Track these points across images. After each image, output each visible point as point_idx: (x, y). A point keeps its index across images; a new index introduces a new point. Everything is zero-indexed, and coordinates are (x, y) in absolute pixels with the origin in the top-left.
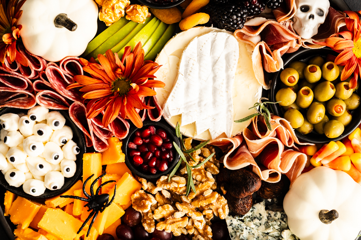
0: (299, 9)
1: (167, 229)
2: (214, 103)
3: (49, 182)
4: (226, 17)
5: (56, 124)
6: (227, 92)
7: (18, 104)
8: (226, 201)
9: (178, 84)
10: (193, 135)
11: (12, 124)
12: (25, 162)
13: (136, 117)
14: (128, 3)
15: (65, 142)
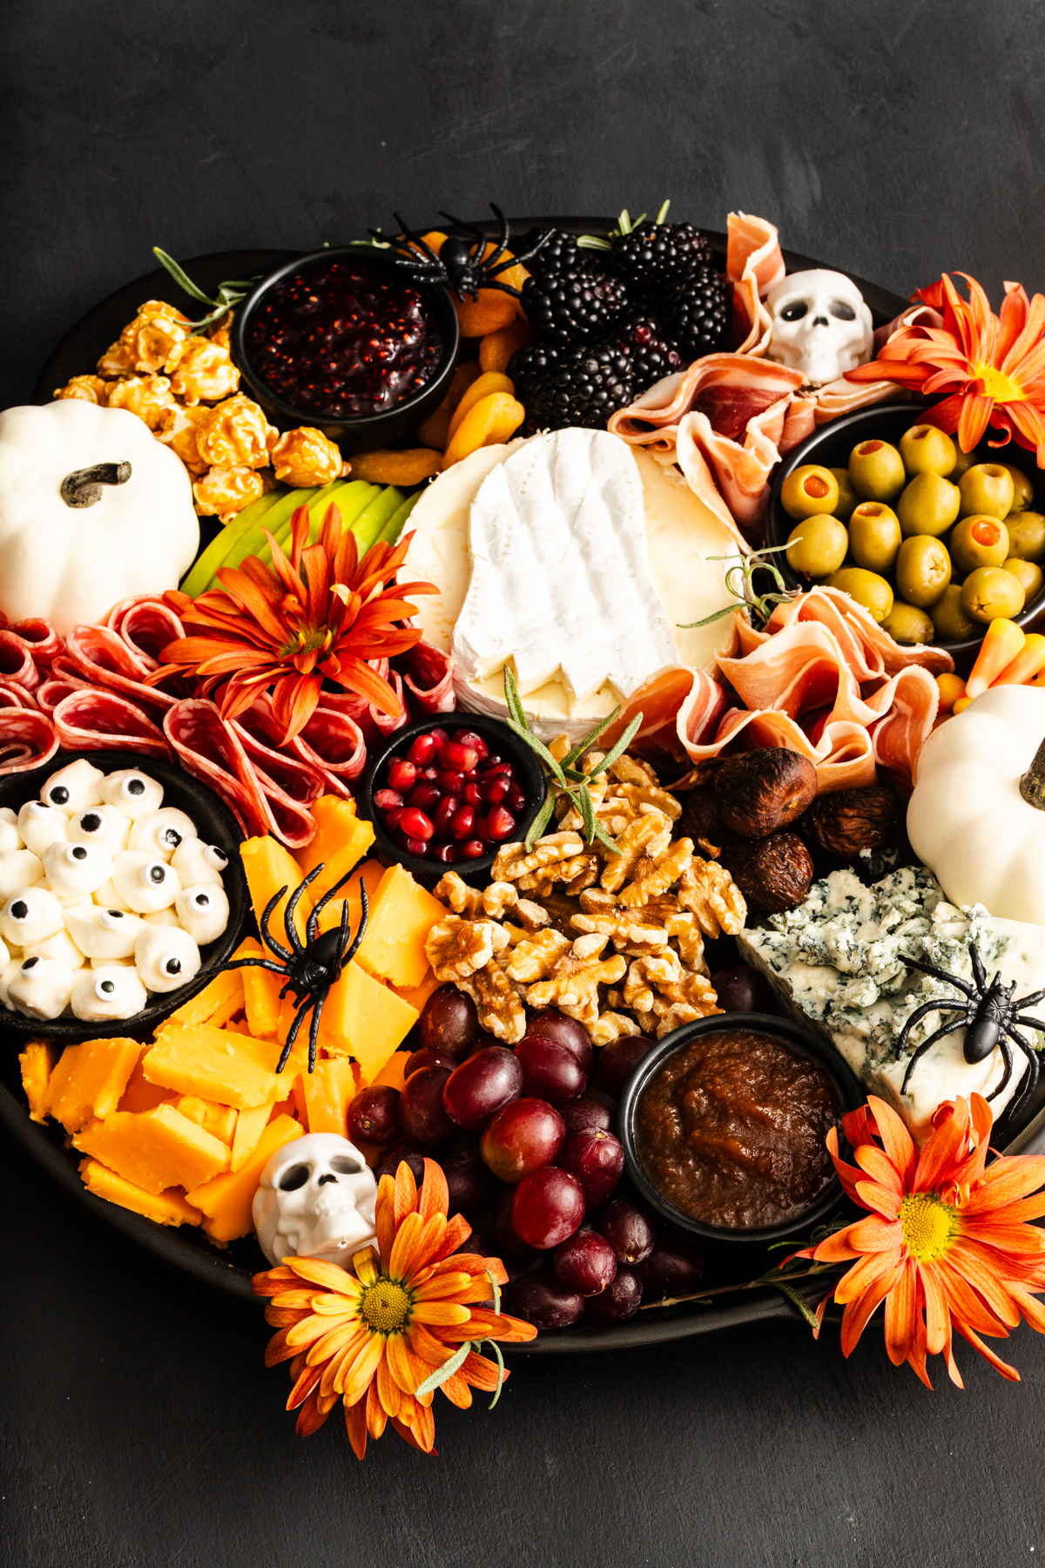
0: (779, 320)
1: (562, 991)
2: (605, 609)
3: (152, 953)
4: (569, 377)
5: (135, 788)
6: (634, 576)
8: (727, 875)
9: (478, 579)
10: (567, 712)
12: (61, 925)
13: (373, 684)
14: (271, 433)
15: (177, 841)
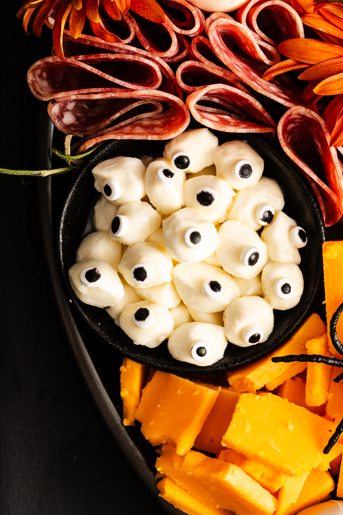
3: (240, 326)
5: (245, 171)
7: (138, 130)
11: (127, 184)
12: (169, 279)
15: (269, 218)
